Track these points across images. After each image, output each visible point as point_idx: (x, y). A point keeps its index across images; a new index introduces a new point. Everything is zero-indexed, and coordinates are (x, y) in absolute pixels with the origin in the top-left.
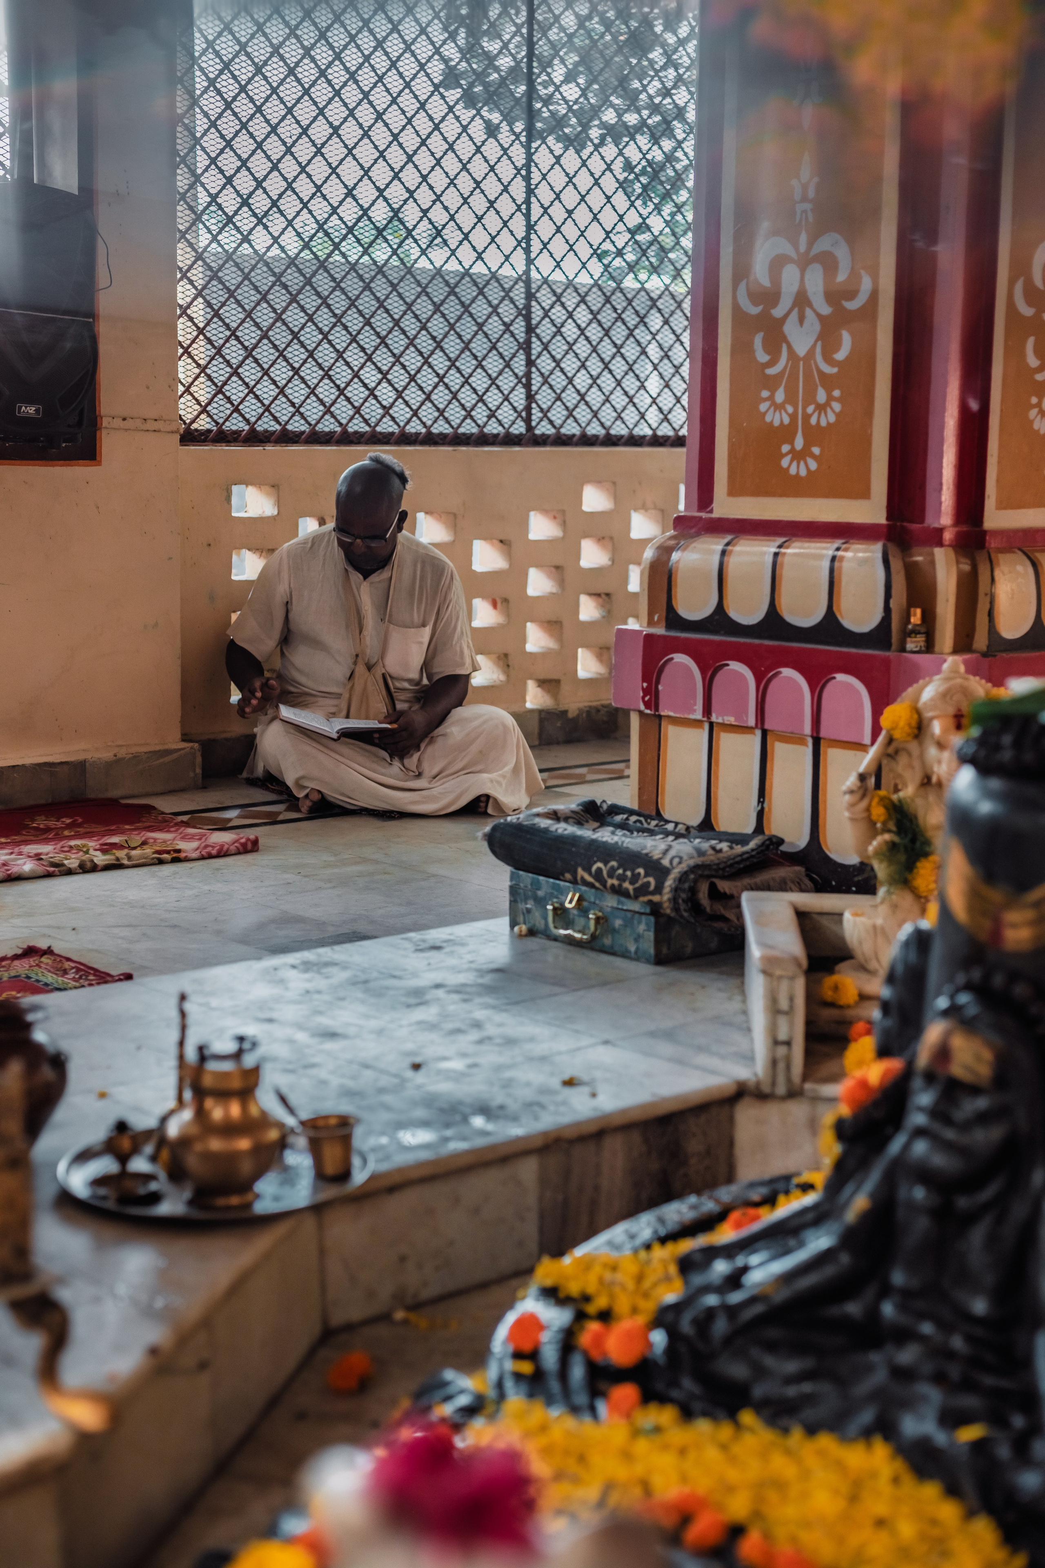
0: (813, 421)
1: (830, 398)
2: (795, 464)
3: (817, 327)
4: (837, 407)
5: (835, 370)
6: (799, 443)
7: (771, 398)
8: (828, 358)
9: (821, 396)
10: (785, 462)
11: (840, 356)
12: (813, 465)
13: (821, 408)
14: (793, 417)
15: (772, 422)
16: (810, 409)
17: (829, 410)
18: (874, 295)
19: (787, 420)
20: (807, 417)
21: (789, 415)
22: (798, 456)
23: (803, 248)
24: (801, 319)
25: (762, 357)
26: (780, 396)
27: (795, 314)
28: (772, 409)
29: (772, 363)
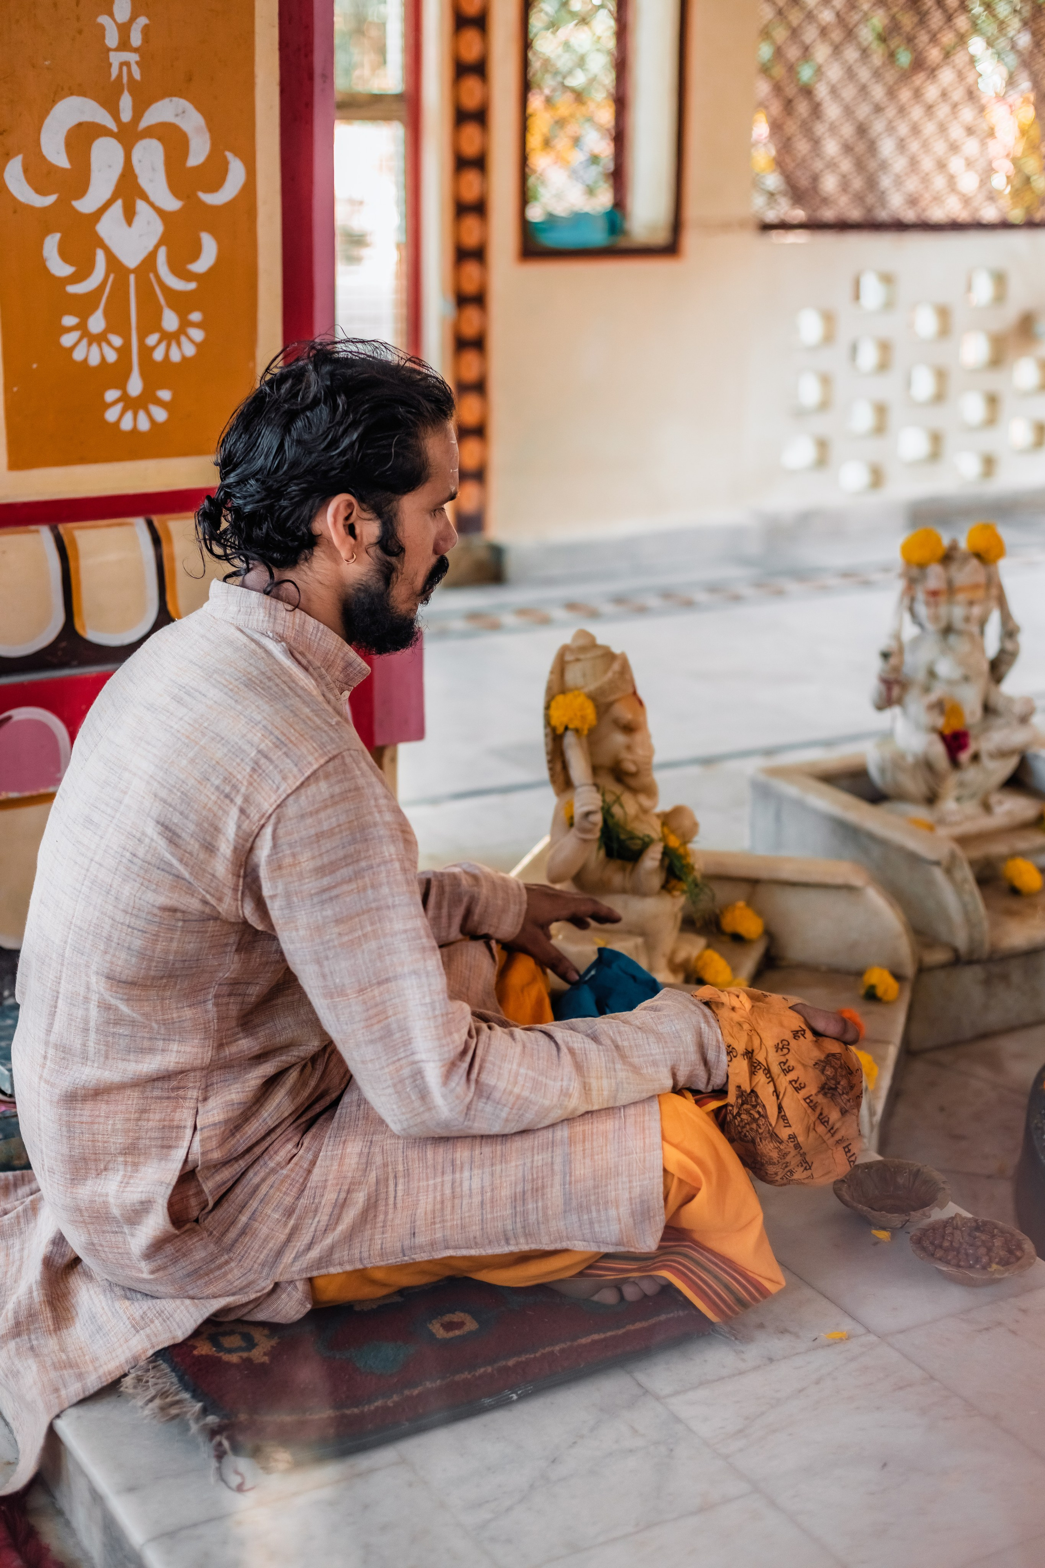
0: (158, 355)
1: (185, 324)
2: (129, 416)
3: (158, 228)
4: (198, 335)
5: (192, 286)
6: (135, 386)
7: (82, 327)
8: (179, 269)
9: (170, 321)
10: (111, 415)
11: (201, 266)
12: (160, 415)
13: (170, 338)
14: (124, 352)
15: (86, 360)
16: (152, 340)
17: (183, 339)
18: (249, 188)
19: (111, 357)
20: (146, 352)
21: (117, 350)
22: (132, 404)
23: (126, 115)
24: (130, 215)
25: (60, 268)
26: (97, 323)
27: (118, 207)
28: (84, 342)
29: (79, 277)
